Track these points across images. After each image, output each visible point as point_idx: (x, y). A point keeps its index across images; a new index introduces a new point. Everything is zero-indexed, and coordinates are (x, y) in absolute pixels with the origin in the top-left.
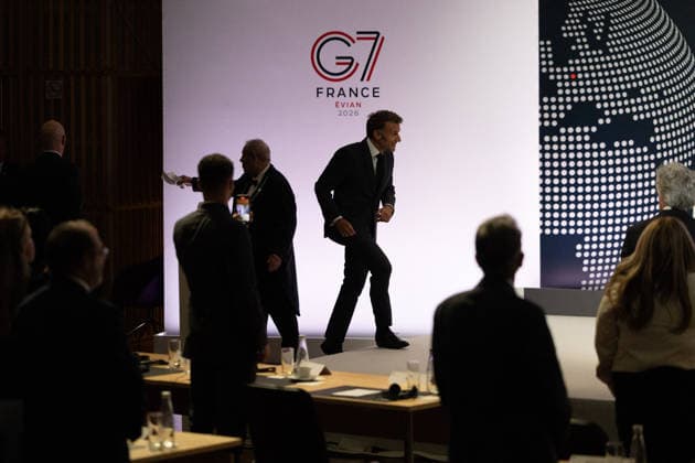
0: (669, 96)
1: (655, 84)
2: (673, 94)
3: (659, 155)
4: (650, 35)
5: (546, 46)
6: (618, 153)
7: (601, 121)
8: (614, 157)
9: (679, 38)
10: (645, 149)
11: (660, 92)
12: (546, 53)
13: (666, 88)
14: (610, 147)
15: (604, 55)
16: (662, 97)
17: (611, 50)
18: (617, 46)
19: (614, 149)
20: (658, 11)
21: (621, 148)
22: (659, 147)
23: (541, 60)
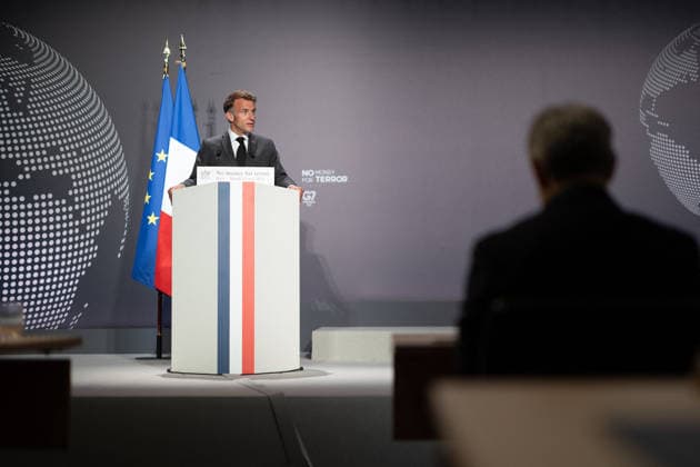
0: (86, 154)
1: (74, 142)
2: (91, 152)
3: (77, 207)
4: (69, 99)
6: (37, 205)
7: (21, 177)
8: (33, 209)
9: (97, 101)
10: (64, 202)
11: (78, 150)
13: (85, 147)
14: (29, 200)
15: (25, 117)
16: (80, 155)
17: (31, 113)
18: (38, 108)
19: (33, 202)
20: (77, 77)
21: (40, 201)
22: (77, 199)
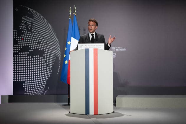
0: (48, 44)
1: (45, 40)
2: (50, 43)
3: (46, 59)
4: (43, 28)
5: (15, 31)
7: (30, 51)
8: (34, 60)
10: (42, 58)
11: (46, 43)
12: (15, 33)
13: (48, 41)
15: (31, 33)
16: (47, 44)
17: (33, 32)
19: (34, 58)
21: (35, 58)
22: (46, 57)
23: (14, 35)
